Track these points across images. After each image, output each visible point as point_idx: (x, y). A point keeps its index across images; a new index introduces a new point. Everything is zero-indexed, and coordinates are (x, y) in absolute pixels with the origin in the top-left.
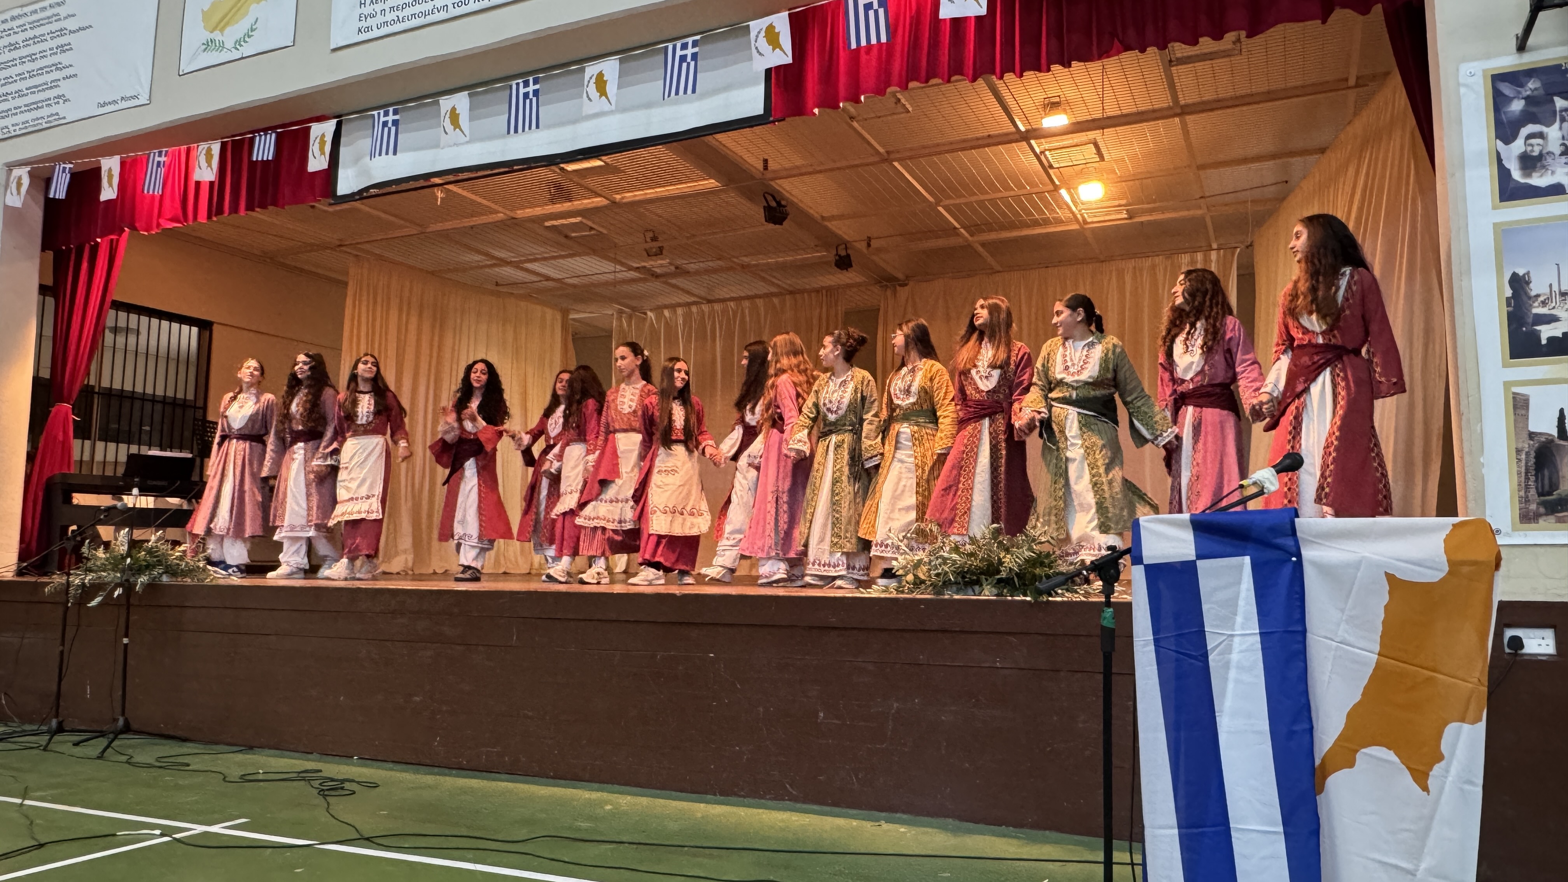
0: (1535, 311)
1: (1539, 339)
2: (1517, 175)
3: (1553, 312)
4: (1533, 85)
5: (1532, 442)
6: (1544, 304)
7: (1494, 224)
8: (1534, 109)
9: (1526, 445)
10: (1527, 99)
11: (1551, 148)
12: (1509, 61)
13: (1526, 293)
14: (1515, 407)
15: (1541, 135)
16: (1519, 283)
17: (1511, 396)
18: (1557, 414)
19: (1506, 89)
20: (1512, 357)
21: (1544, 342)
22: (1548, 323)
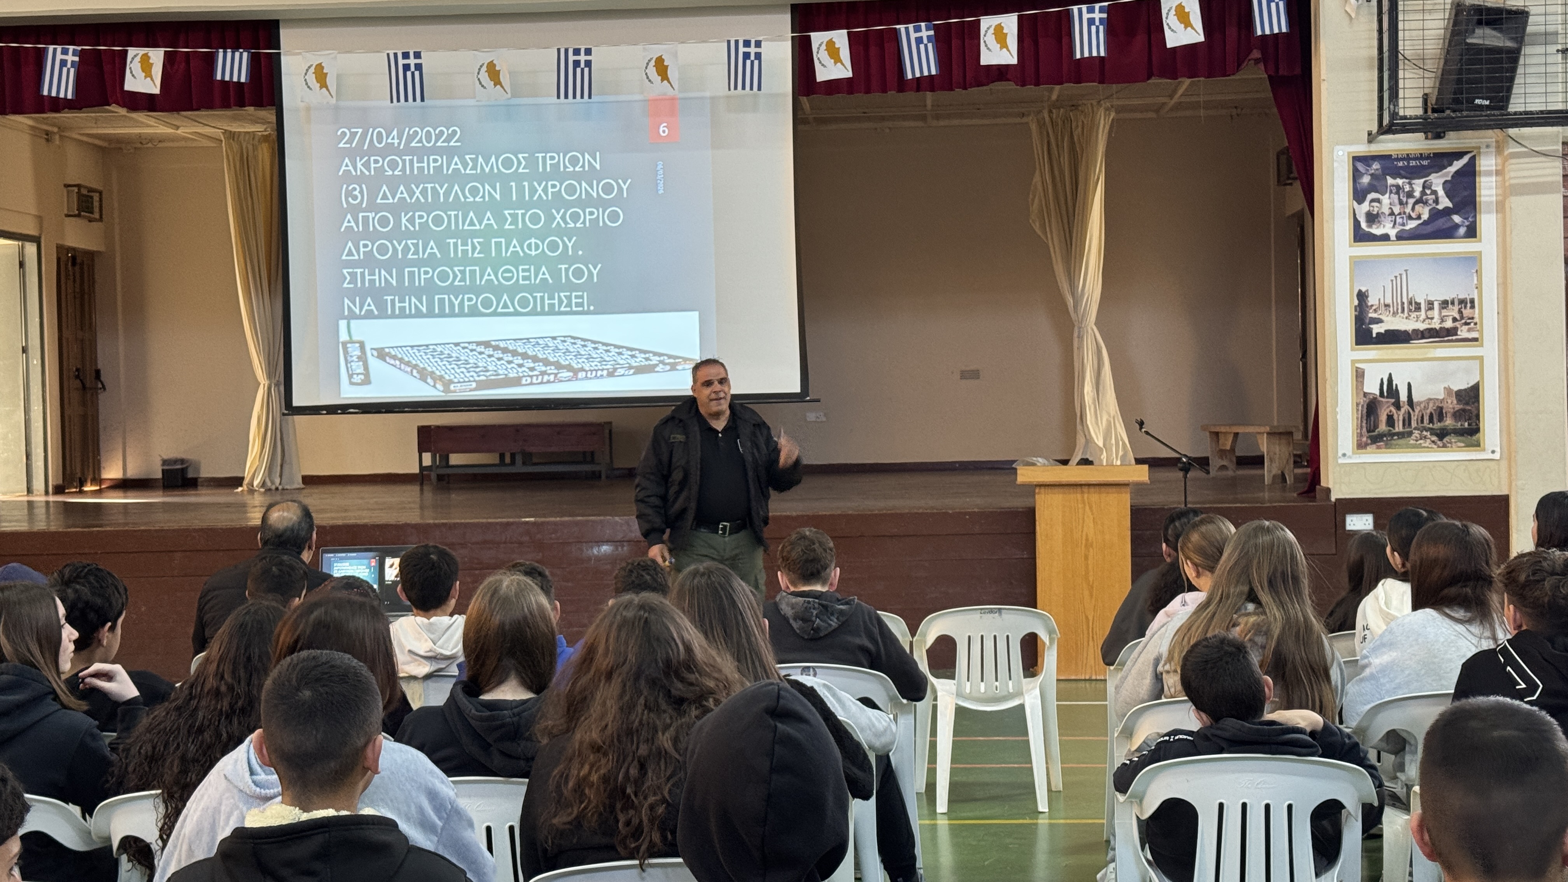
0: (1370, 315)
1: (1371, 333)
2: (1364, 225)
3: (1380, 317)
4: (1376, 166)
5: (1365, 399)
6: (1375, 311)
7: (1351, 257)
8: (1375, 183)
9: (1362, 401)
10: (1372, 175)
11: (1383, 210)
12: (1363, 149)
13: (1366, 304)
14: (1357, 376)
15: (1378, 201)
16: (1362, 296)
17: (1355, 369)
18: (1379, 382)
19: (1361, 167)
20: (1357, 343)
21: (1374, 335)
22: (1377, 323)
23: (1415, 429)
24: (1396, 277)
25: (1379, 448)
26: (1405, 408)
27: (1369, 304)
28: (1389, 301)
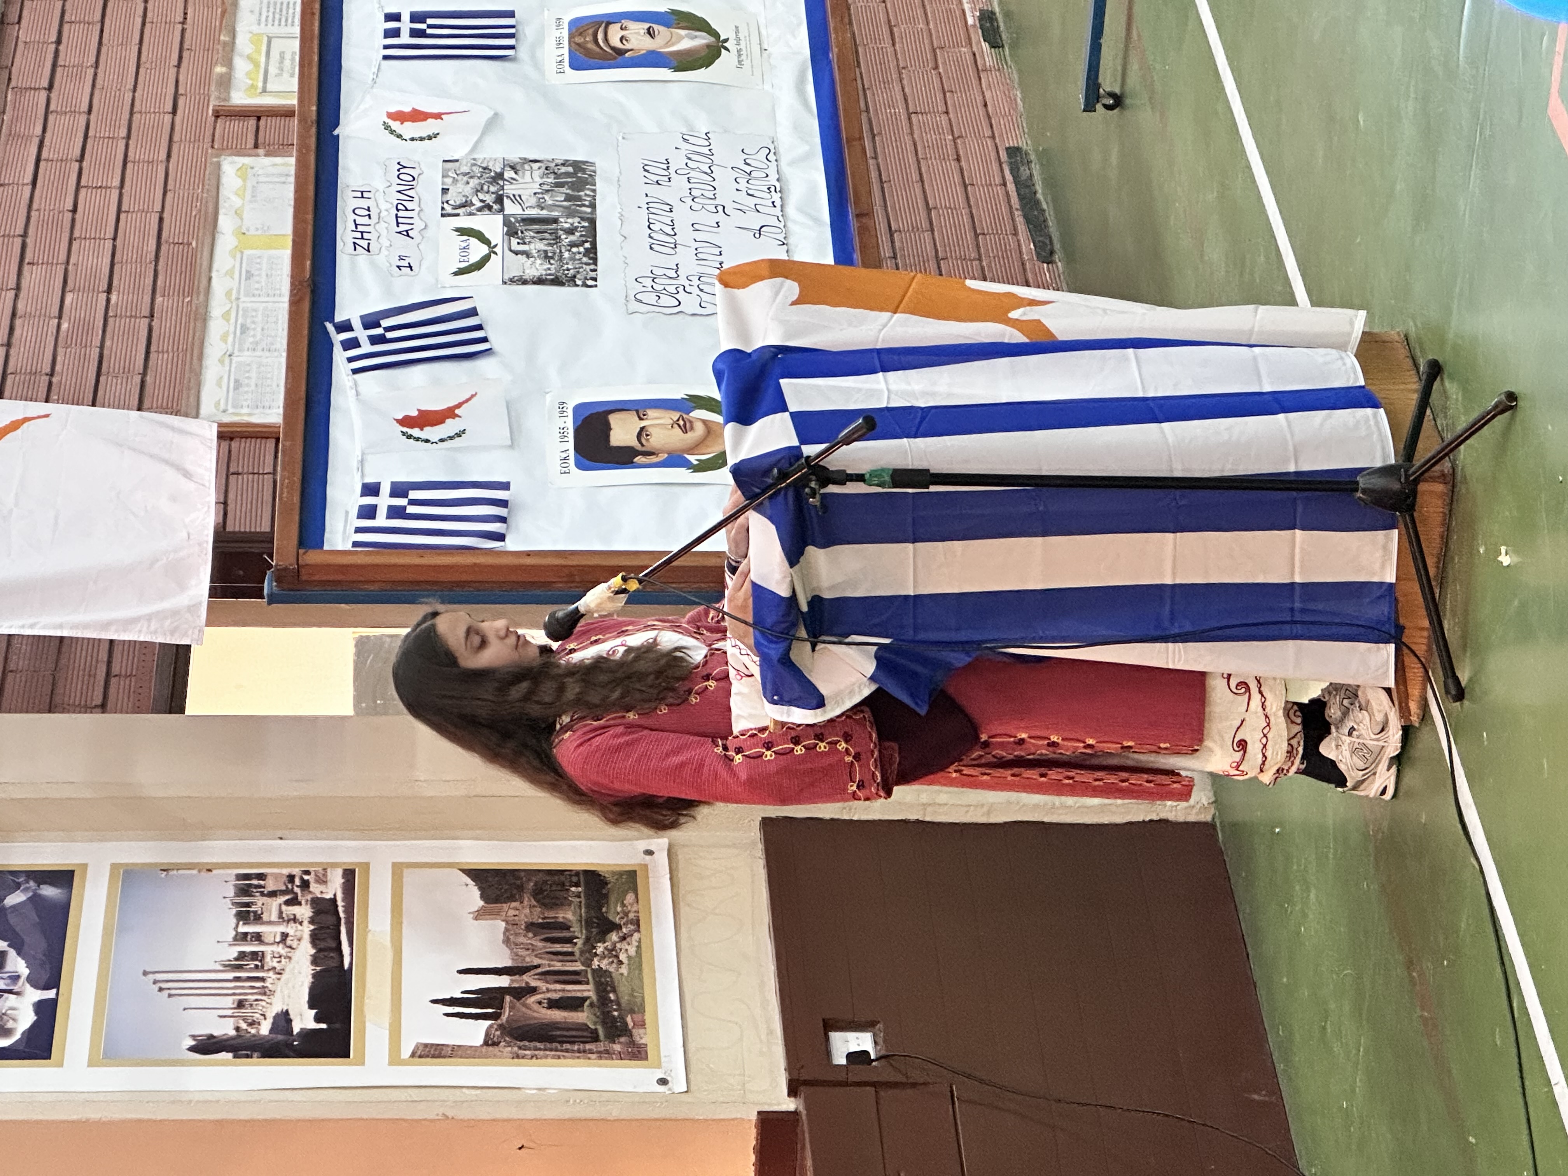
0: (265, 1032)
3: (271, 1014)
5: (502, 1044)
6: (253, 1024)
7: (90, 1066)
9: (508, 1049)
13: (232, 1038)
14: (439, 1056)
16: (209, 1046)
17: (417, 1060)
18: (455, 1019)
20: (344, 1055)
21: (324, 1026)
22: (289, 1021)
23: (589, 966)
24: (161, 989)
25: (643, 1025)
26: (529, 979)
27: (233, 1033)
28: (229, 1002)
